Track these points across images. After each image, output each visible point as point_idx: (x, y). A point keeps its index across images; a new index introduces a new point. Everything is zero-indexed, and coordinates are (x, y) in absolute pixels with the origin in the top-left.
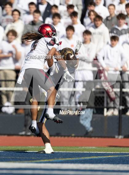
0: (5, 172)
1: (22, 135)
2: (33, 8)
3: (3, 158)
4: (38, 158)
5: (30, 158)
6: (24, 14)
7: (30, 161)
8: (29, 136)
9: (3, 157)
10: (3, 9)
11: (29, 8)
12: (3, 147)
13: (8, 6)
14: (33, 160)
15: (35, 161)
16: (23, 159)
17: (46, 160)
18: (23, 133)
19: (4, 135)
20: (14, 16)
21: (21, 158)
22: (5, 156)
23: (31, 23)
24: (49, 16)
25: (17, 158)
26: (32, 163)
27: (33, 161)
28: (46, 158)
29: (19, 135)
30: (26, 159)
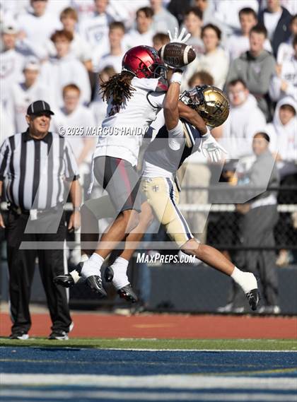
0: (184, 396)
1: (225, 314)
2: (251, 21)
3: (181, 366)
4: (260, 365)
5: (244, 365)
6: (229, 35)
7: (243, 373)
8: (240, 314)
9: (181, 364)
10: (180, 23)
11: (241, 20)
12: (182, 341)
13: (192, 16)
14: (250, 370)
15: (254, 373)
16: (226, 367)
17: (278, 371)
18: (228, 308)
19: (184, 312)
20: (205, 39)
21: (221, 365)
22: (185, 361)
23: (245, 56)
24: (285, 40)
25: (213, 365)
26: (246, 376)
27: (249, 373)
28: (279, 366)
29: (216, 313)
30: (234, 367)
